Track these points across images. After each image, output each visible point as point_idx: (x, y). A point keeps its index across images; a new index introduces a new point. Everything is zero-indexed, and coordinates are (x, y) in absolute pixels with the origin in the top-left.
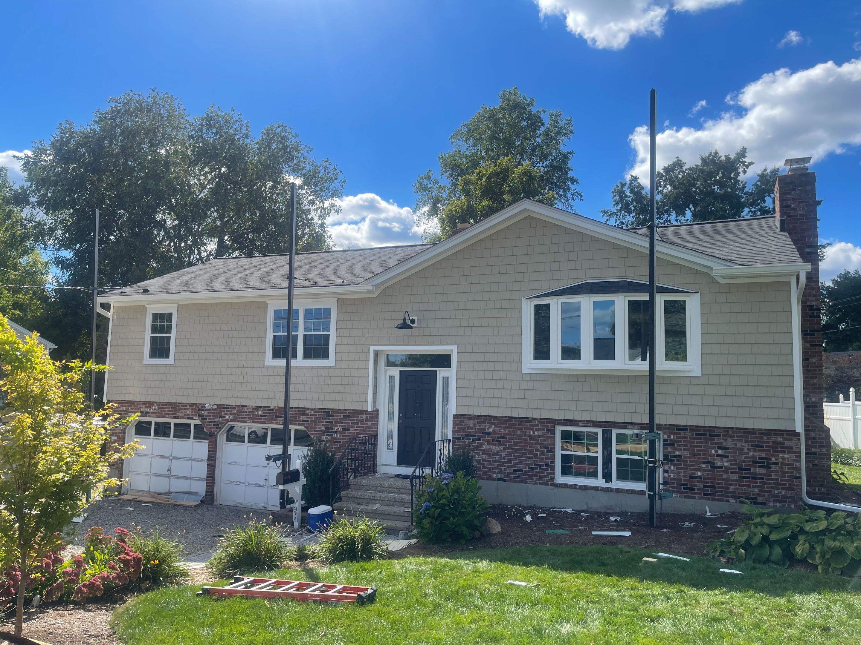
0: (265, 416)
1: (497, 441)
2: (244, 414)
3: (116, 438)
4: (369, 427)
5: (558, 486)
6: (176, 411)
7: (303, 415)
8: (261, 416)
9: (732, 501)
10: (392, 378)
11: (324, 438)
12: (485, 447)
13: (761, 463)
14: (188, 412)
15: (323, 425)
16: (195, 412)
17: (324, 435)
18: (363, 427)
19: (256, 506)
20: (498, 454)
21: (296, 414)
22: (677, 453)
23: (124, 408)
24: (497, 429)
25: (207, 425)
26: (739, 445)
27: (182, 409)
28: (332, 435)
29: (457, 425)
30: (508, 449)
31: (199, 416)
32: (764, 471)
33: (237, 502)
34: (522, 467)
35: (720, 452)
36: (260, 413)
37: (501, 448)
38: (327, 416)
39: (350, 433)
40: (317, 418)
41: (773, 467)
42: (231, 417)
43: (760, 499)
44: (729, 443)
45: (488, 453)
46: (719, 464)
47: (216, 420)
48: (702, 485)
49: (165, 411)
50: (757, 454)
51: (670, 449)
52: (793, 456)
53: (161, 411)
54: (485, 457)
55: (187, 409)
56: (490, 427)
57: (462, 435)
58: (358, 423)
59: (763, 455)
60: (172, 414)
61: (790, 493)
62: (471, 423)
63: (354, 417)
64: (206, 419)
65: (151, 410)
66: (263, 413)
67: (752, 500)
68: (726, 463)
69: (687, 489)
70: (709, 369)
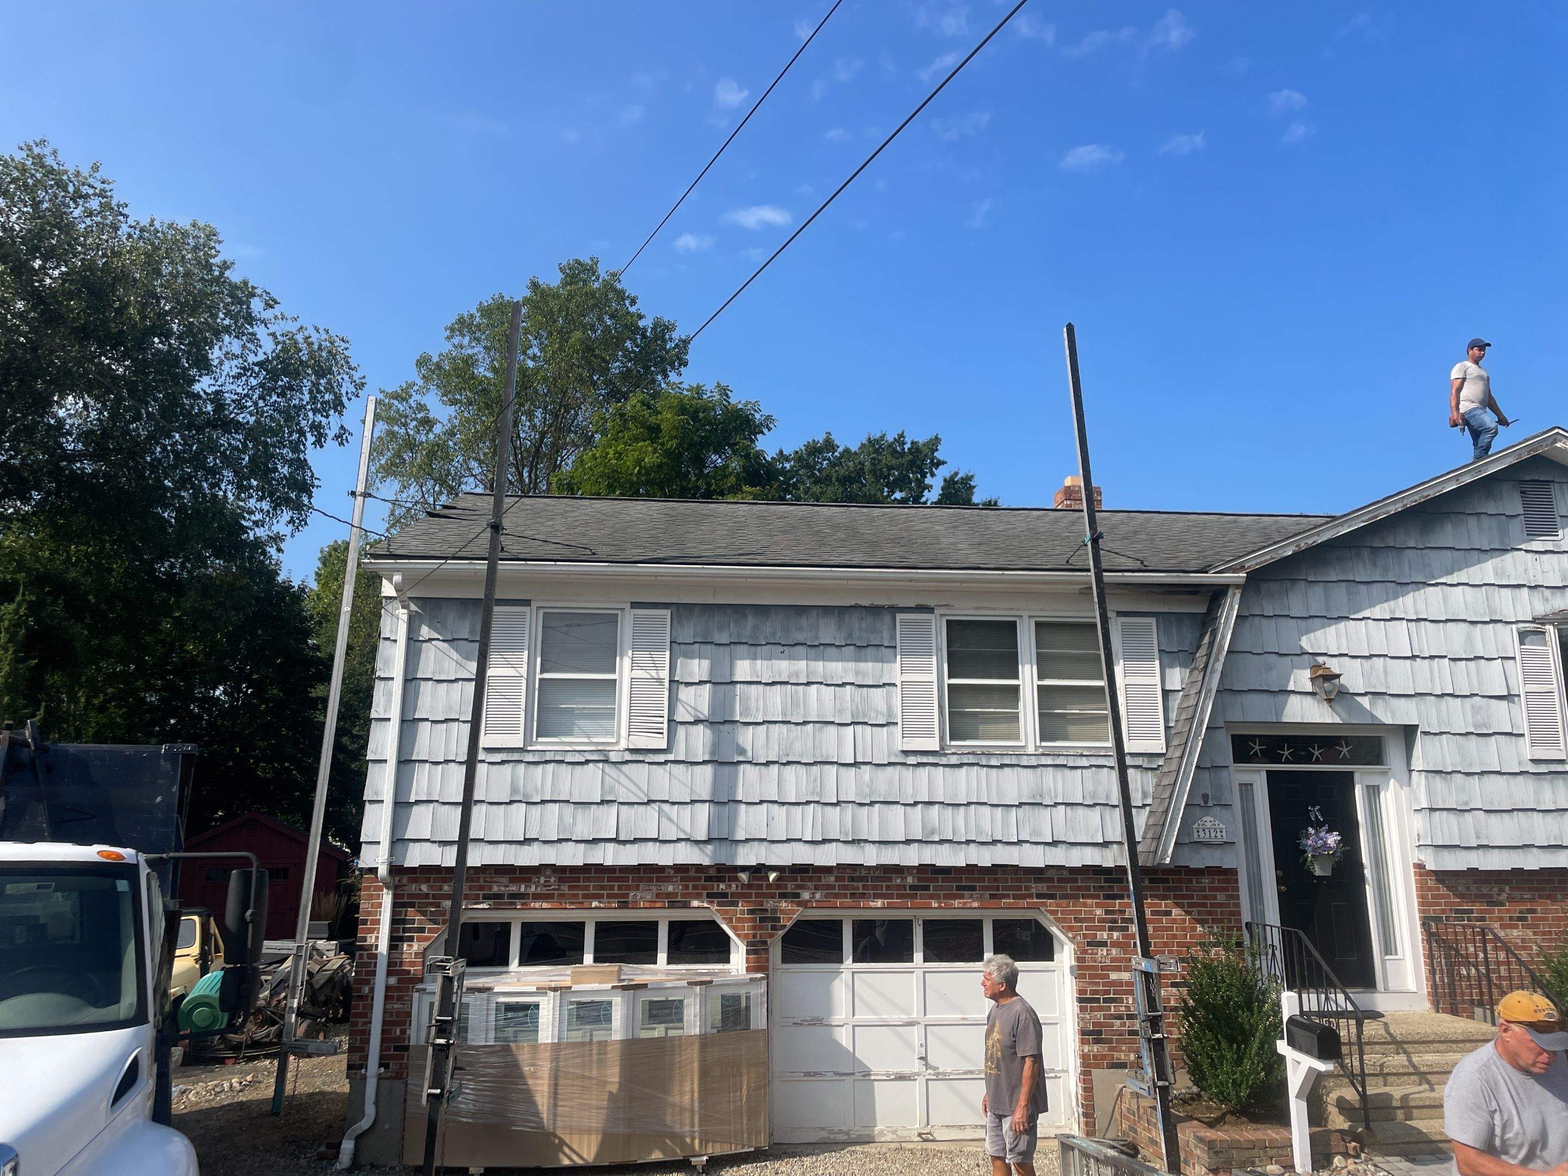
0: (927, 888)
1: (1520, 919)
2: (860, 884)
4: (1221, 905)
6: (629, 888)
7: (1038, 880)
8: (912, 887)
10: (1248, 789)
11: (1104, 935)
14: (670, 889)
15: (1098, 905)
16: (695, 887)
17: (1102, 929)
18: (1205, 905)
19: (894, 1132)
20: (1524, 946)
21: (1019, 880)
23: (424, 888)
25: (739, 920)
27: (650, 880)
28: (1127, 929)
29: (1430, 889)
30: (1544, 933)
31: (710, 896)
33: (831, 1132)
36: (910, 880)
37: (1529, 933)
38: (1106, 881)
39: (1174, 921)
40: (1079, 888)
42: (818, 896)
47: (770, 905)
49: (587, 888)
53: (571, 888)
55: (668, 880)
56: (1501, 890)
57: (1443, 911)
58: (1191, 897)
60: (609, 896)
63: (1180, 881)
64: (735, 904)
65: (533, 889)
66: (919, 880)
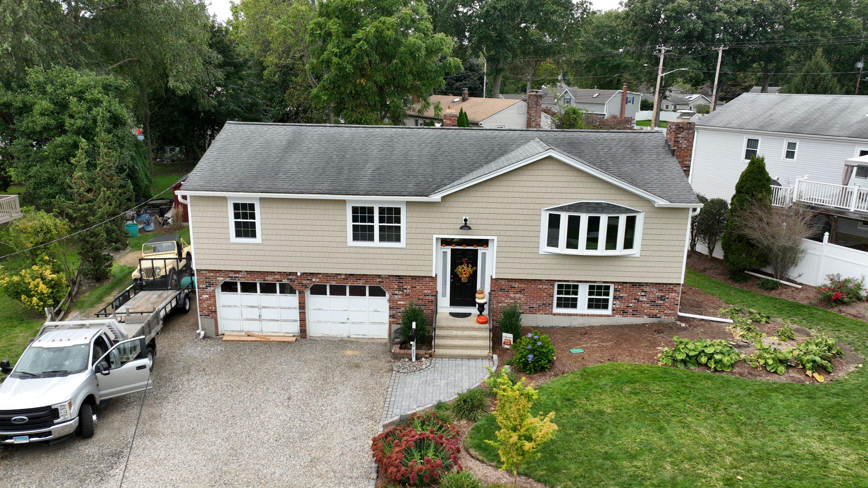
0: (347, 279)
1: (520, 292)
3: (207, 296)
4: (431, 286)
5: (554, 314)
6: (267, 276)
7: (379, 278)
9: (645, 317)
10: (445, 253)
11: (397, 292)
12: (512, 295)
13: (662, 298)
14: (278, 277)
16: (285, 277)
18: (426, 285)
19: (341, 336)
20: (520, 299)
21: (374, 278)
22: (621, 295)
23: (212, 274)
24: (520, 285)
25: (296, 285)
26: (652, 290)
27: (271, 275)
29: (494, 283)
30: (526, 296)
31: (289, 279)
32: (662, 302)
33: (325, 335)
34: (534, 305)
35: (643, 294)
36: (343, 277)
37: (522, 296)
38: (399, 278)
39: (417, 289)
41: (667, 300)
42: (317, 280)
43: (658, 315)
44: (647, 289)
45: (514, 298)
46: (641, 299)
47: (304, 282)
48: (631, 310)
49: (256, 276)
50: (660, 294)
51: (618, 293)
52: (676, 294)
53: (252, 276)
54: (512, 301)
55: (277, 275)
56: (515, 284)
57: (497, 289)
58: (423, 283)
59: (663, 294)
60: (261, 278)
61: (672, 312)
62: (503, 282)
63: (420, 280)
64: (294, 281)
65: (242, 275)
66: (346, 277)
67: (655, 316)
68: (645, 299)
69: (624, 312)
70: (644, 253)
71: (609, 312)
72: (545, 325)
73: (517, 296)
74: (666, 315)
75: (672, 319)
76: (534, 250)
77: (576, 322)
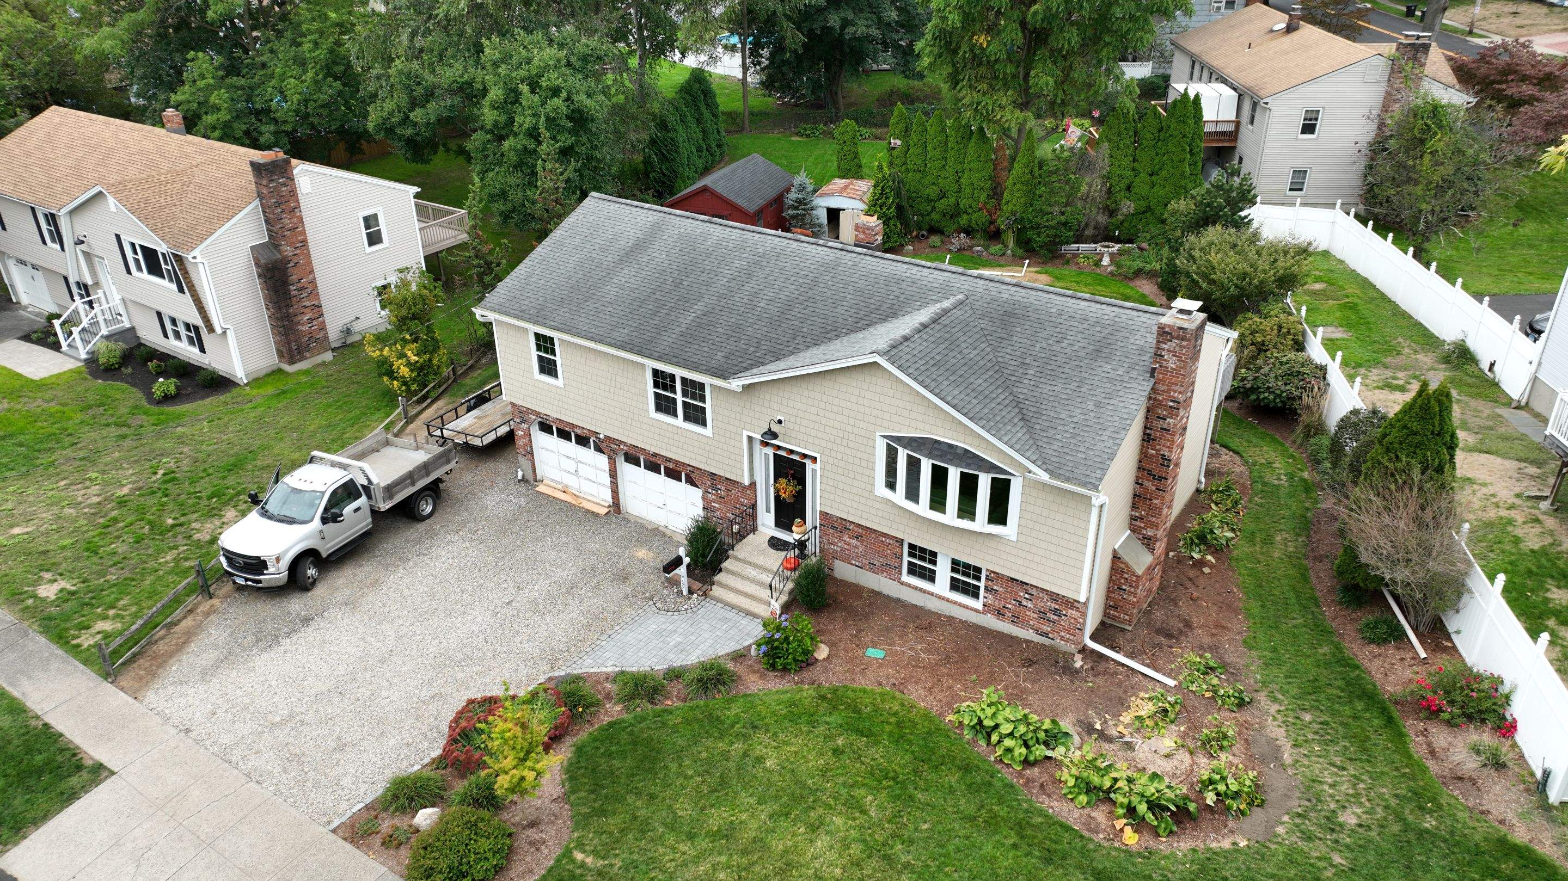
4: (749, 496)
5: (903, 583)
7: (689, 466)
8: (652, 455)
9: (1030, 631)
10: (764, 456)
11: (710, 491)
12: (846, 538)
13: (1055, 611)
14: (585, 432)
15: (708, 480)
17: (709, 488)
18: (743, 492)
20: (856, 547)
22: (995, 587)
23: (524, 409)
24: (856, 529)
25: (605, 446)
26: (1040, 596)
27: (579, 428)
29: (823, 516)
31: (595, 437)
32: (1056, 618)
34: (876, 562)
35: (1027, 597)
37: (859, 544)
38: (711, 474)
39: (732, 494)
40: (703, 475)
41: (1063, 617)
42: (625, 448)
43: (1050, 635)
45: (848, 544)
46: (1024, 603)
47: (612, 446)
48: (1010, 614)
49: (563, 424)
50: (1053, 607)
51: (991, 583)
52: (1078, 614)
53: (560, 423)
54: (846, 547)
56: (850, 525)
57: (827, 525)
59: (1057, 607)
60: (570, 427)
62: (832, 520)
63: (734, 483)
64: (603, 442)
67: (1045, 635)
68: (1030, 605)
69: (1000, 614)
70: (1022, 538)
71: (978, 604)
72: (891, 594)
73: (854, 542)
74: (1062, 638)
75: (1072, 648)
76: (869, 487)
77: (933, 605)
